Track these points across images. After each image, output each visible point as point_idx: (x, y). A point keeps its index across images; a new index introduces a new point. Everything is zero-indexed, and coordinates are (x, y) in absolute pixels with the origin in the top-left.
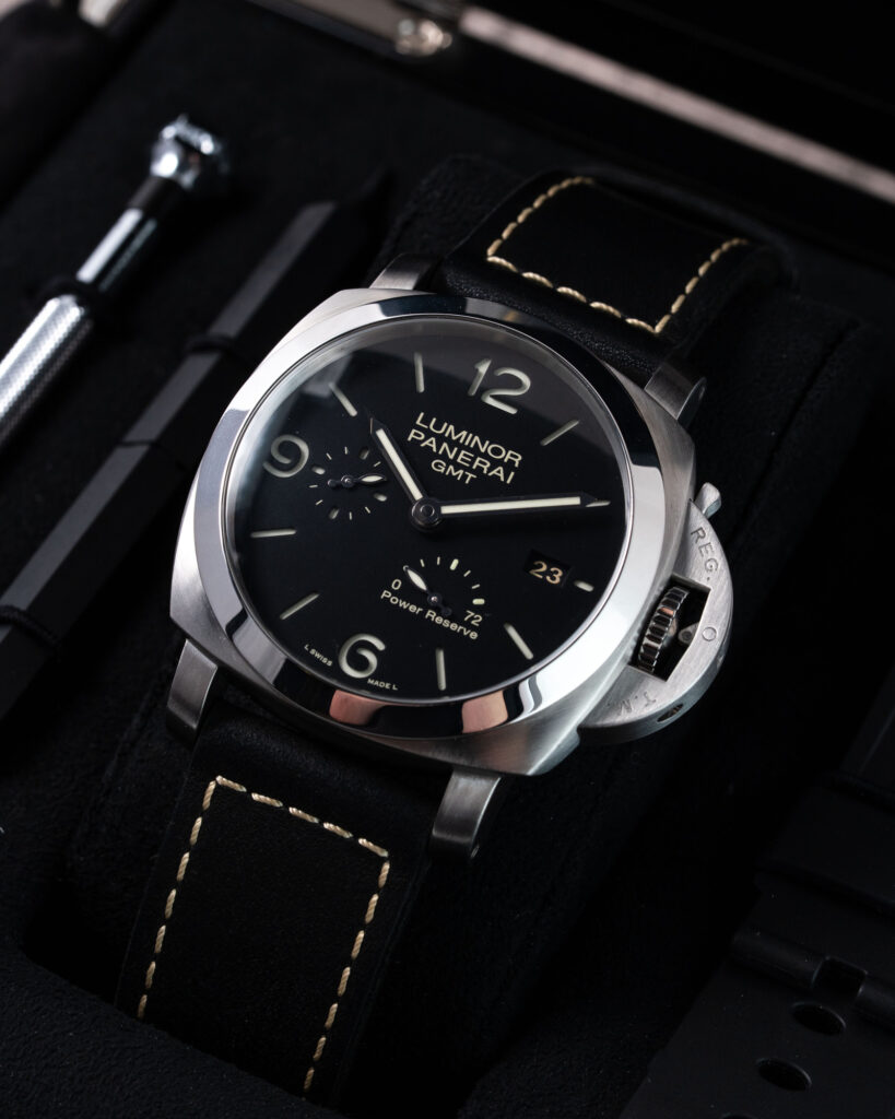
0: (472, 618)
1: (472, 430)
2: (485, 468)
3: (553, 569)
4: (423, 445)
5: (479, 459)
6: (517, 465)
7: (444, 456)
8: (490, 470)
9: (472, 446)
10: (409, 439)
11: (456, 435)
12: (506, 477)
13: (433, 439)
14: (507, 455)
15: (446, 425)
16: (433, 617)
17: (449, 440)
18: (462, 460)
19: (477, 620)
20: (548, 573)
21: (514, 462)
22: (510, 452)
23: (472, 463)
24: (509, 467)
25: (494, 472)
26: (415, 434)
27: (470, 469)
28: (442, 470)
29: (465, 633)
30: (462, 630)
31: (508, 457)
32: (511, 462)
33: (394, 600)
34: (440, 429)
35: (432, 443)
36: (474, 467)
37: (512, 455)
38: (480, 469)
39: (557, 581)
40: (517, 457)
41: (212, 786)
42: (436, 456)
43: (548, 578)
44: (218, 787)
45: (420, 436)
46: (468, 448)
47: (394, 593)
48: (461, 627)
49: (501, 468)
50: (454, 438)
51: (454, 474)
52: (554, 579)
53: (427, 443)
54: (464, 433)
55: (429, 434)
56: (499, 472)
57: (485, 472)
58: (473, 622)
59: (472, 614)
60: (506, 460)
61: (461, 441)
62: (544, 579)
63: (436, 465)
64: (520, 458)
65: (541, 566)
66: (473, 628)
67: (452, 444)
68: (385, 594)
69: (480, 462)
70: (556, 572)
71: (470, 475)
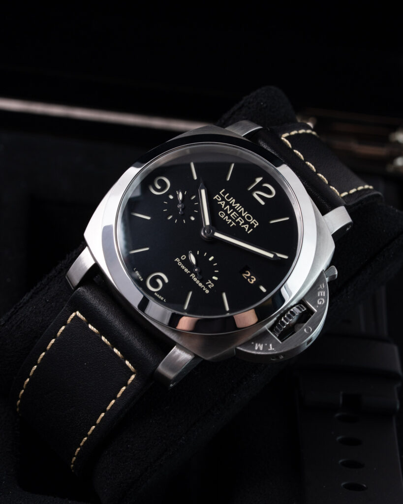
0: (209, 284)
1: (242, 205)
2: (241, 223)
3: (252, 277)
4: (219, 203)
5: (240, 218)
6: (255, 227)
7: (226, 211)
8: (243, 224)
9: (239, 211)
10: (214, 198)
11: (234, 204)
12: (248, 230)
13: (224, 202)
14: (252, 221)
15: (232, 198)
16: (193, 277)
17: (231, 205)
18: (233, 216)
19: (212, 286)
20: (250, 277)
21: (254, 225)
22: (254, 220)
23: (236, 219)
24: (251, 226)
25: (244, 226)
26: (218, 197)
27: (234, 221)
28: (222, 217)
29: (204, 289)
30: (203, 287)
31: (253, 222)
32: (253, 225)
33: (180, 264)
34: (229, 199)
35: (223, 204)
36: (237, 221)
37: (255, 222)
38: (238, 222)
39: (252, 282)
40: (256, 223)
41: (73, 315)
42: (222, 210)
43: (249, 280)
44: (76, 316)
45: (219, 199)
46: (237, 212)
47: (181, 261)
48: (203, 286)
49: (248, 226)
50: (233, 205)
51: (227, 220)
52: (251, 281)
53: (221, 203)
54: (238, 205)
55: (223, 199)
56: (246, 227)
57: (240, 224)
58: (209, 286)
59: (210, 282)
60: (251, 223)
61: (236, 208)
62: (247, 280)
63: (221, 214)
64: (258, 224)
65: (248, 274)
66: (208, 288)
67: (232, 208)
68: (177, 260)
69: (240, 220)
70: (253, 279)
71: (234, 224)
